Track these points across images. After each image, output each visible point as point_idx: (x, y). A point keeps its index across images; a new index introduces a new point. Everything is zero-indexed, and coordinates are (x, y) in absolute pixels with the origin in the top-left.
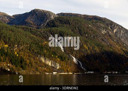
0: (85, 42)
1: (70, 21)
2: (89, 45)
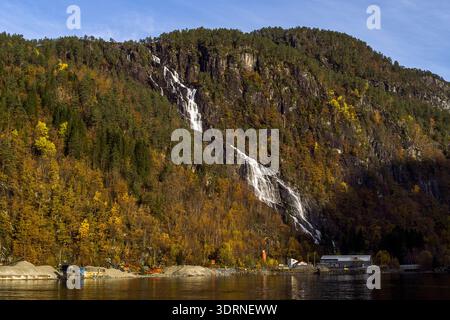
0: (345, 86)
1: (298, 37)
2: (366, 100)
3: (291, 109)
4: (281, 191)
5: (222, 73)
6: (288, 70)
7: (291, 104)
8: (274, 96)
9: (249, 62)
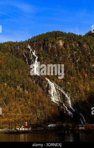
3: (77, 61)
4: (63, 96)
5: (49, 49)
6: (78, 45)
7: (77, 59)
8: (71, 56)
9: (61, 43)
